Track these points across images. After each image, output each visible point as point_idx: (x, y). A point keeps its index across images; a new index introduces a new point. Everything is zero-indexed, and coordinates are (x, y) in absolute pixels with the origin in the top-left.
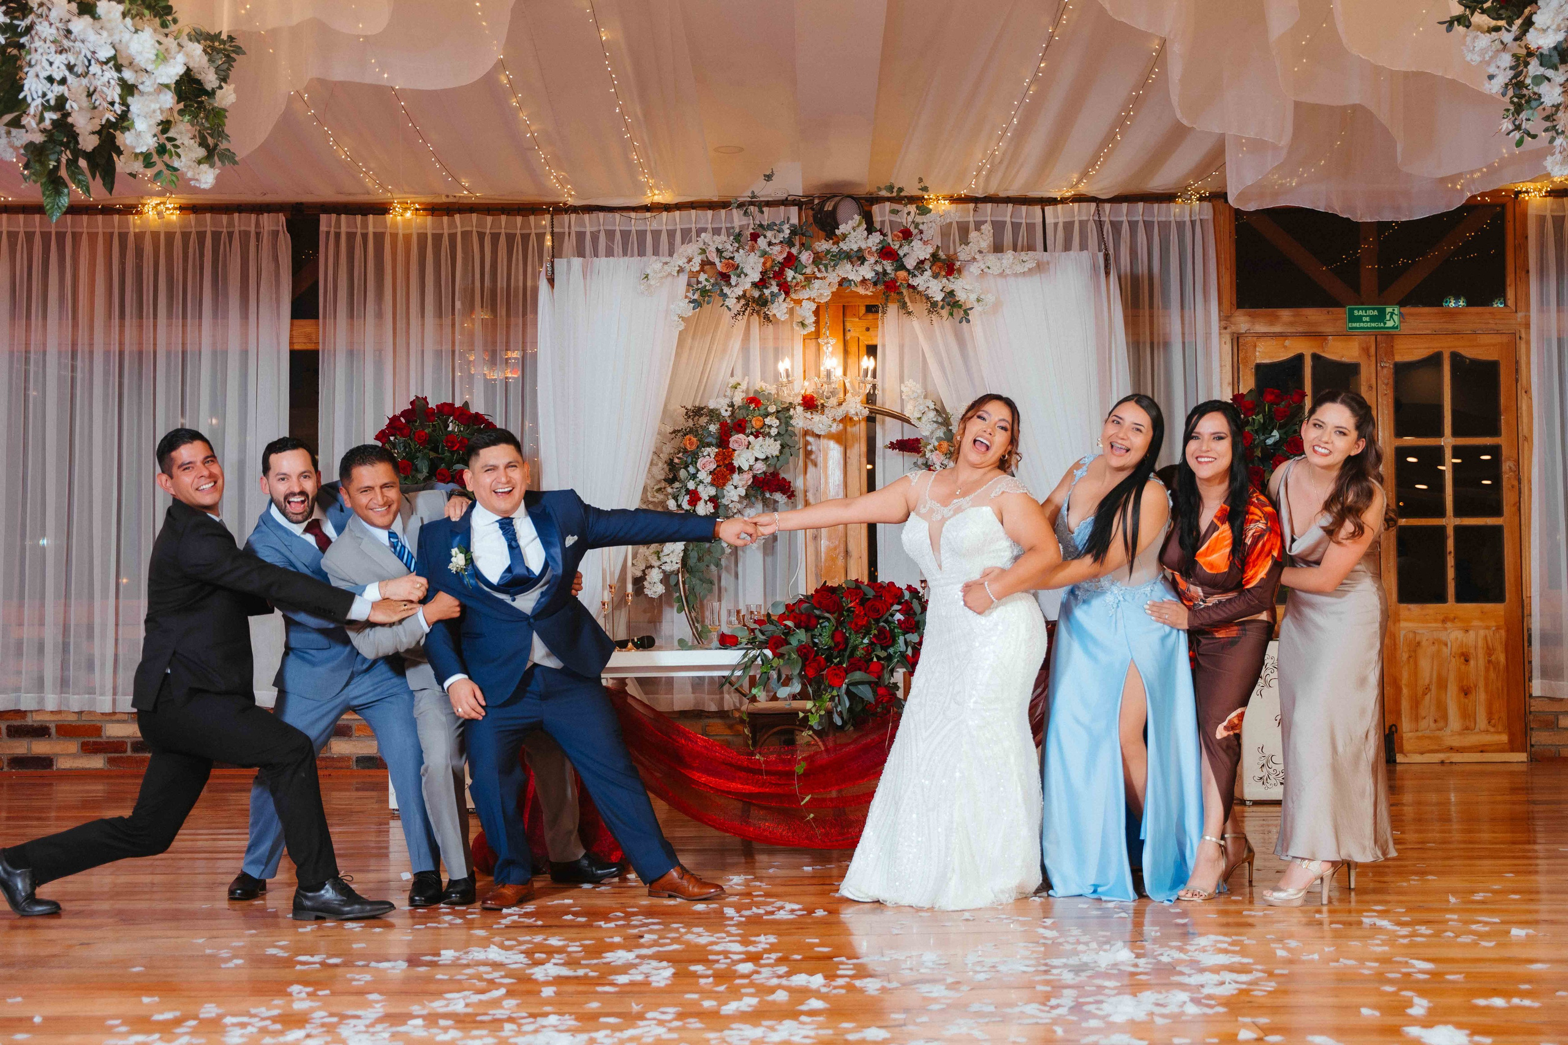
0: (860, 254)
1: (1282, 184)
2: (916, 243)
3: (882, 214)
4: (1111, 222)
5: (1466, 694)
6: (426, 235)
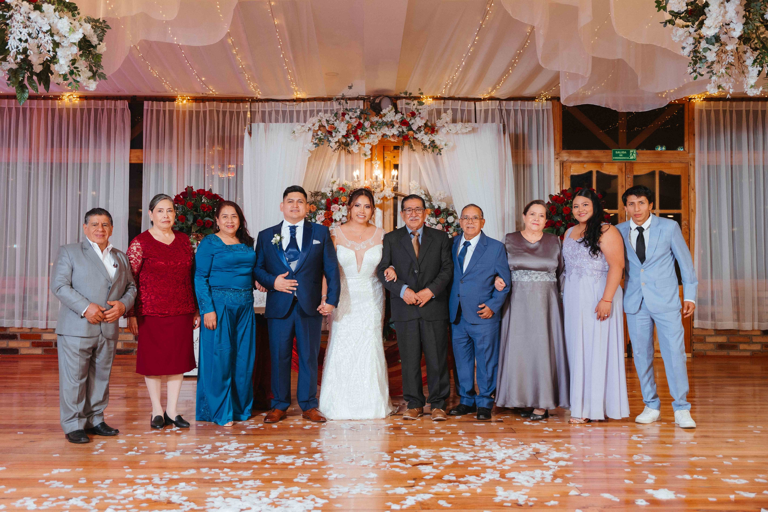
0: (392, 123)
1: (584, 94)
2: (418, 119)
3: (402, 104)
4: (506, 110)
6: (192, 111)
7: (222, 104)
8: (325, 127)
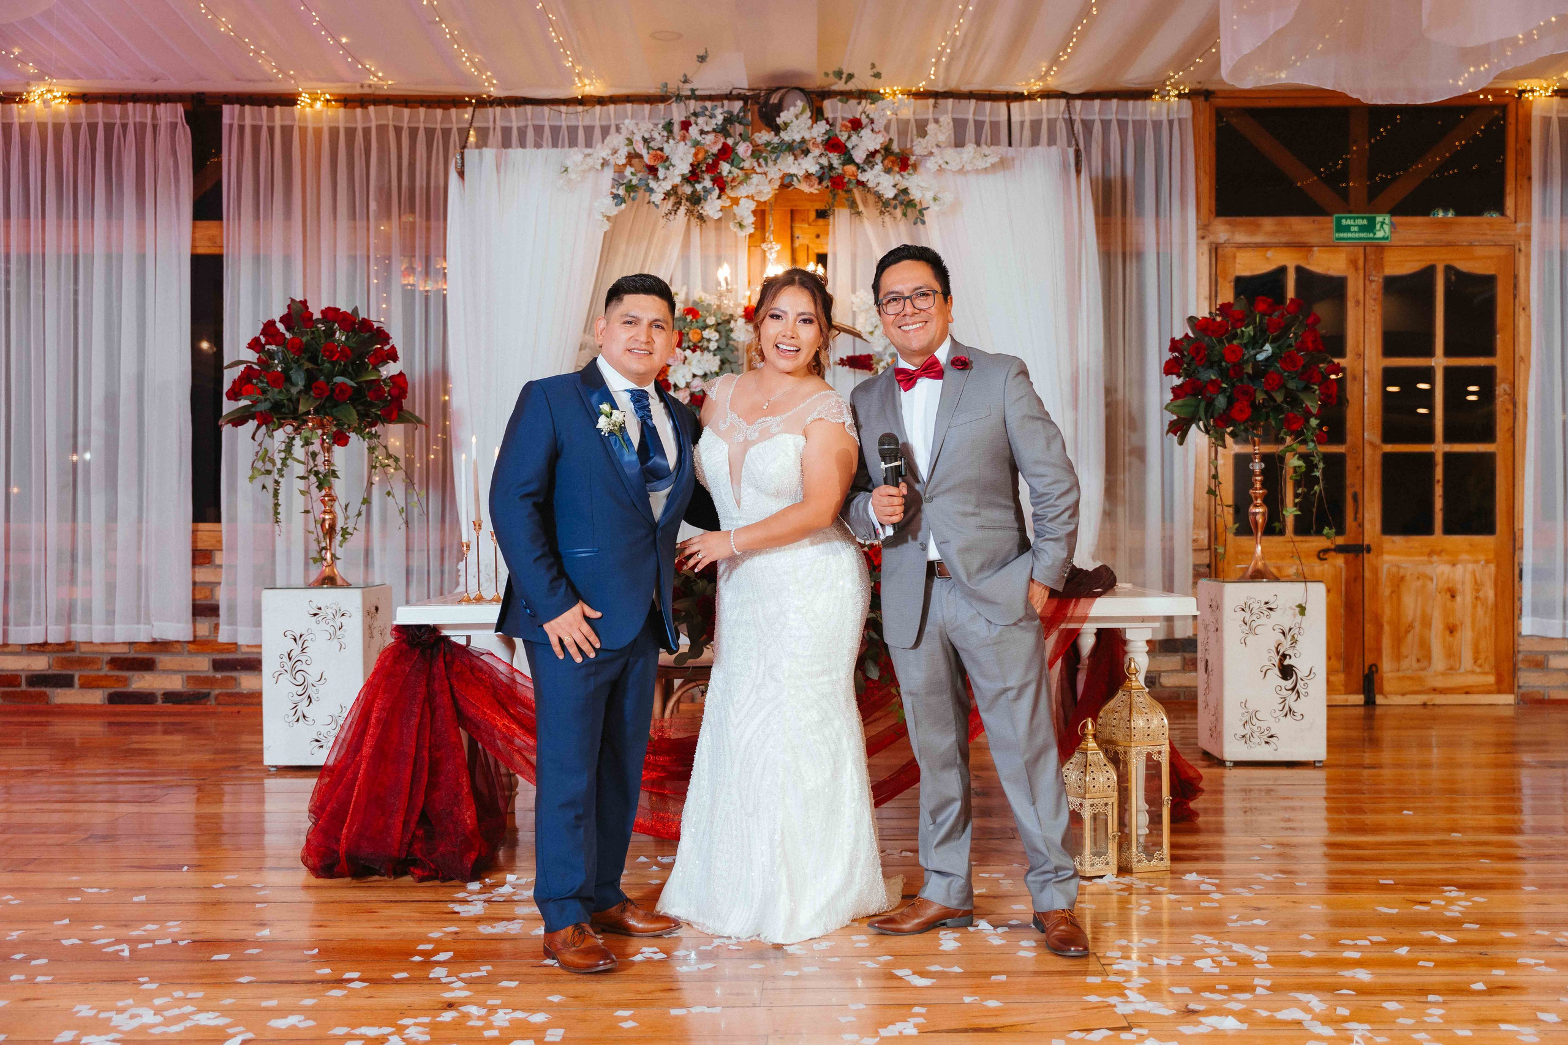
0: (803, 146)
2: (866, 133)
4: (1083, 122)
5: (1451, 632)
6: (337, 129)
7: (406, 112)
8: (640, 157)
